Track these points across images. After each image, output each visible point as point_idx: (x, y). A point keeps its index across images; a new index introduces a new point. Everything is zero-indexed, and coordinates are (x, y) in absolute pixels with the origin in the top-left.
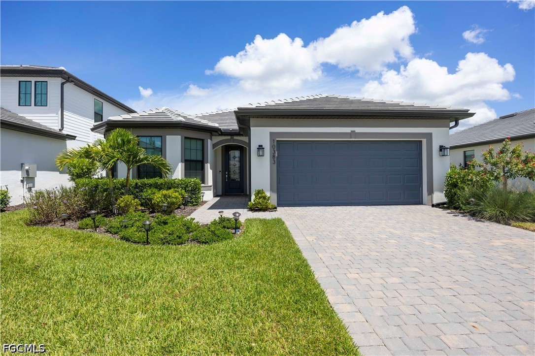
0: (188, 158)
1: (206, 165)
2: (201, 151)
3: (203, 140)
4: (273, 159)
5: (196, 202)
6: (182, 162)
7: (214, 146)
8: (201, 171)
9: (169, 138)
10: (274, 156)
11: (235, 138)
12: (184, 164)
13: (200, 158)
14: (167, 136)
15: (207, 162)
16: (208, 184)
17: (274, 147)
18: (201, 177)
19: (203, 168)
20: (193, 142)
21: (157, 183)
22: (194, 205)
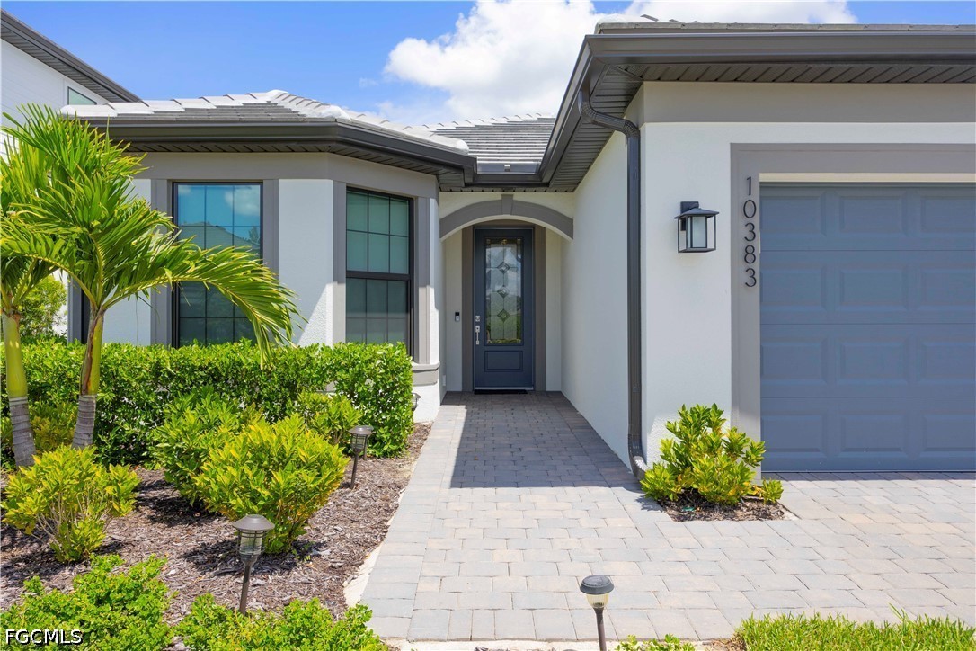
0: (359, 266)
1: (421, 291)
2: (404, 243)
3: (410, 202)
4: (744, 266)
5: (394, 442)
6: (336, 279)
7: (445, 224)
8: (403, 315)
9: (289, 189)
10: (748, 253)
11: (519, 196)
12: (343, 288)
13: (399, 267)
14: (280, 181)
15: (427, 283)
16: (427, 360)
17: (749, 211)
18: (402, 335)
19: (410, 304)
20: (378, 209)
21: (240, 364)
22: (385, 455)
